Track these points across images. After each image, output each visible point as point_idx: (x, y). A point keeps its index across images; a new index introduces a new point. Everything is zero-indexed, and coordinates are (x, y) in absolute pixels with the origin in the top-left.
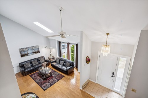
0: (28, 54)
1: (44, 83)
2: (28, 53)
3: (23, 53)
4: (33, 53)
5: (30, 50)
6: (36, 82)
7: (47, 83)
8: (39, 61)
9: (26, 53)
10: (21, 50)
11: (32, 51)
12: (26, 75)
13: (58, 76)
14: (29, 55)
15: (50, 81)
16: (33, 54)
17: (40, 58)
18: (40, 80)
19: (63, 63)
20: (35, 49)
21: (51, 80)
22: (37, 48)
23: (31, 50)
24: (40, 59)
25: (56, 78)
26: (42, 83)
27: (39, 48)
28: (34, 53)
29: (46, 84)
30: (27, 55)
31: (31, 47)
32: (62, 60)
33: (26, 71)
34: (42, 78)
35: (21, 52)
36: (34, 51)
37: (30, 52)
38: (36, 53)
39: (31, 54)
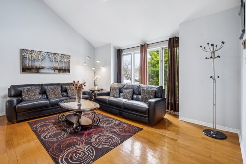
0: (42, 68)
1: (69, 146)
2: (43, 65)
3: (29, 64)
4: (55, 69)
5: (47, 59)
6: (41, 141)
7: (81, 146)
8: (66, 91)
9: (37, 64)
10: (25, 55)
11: (52, 65)
12: (18, 122)
13: (120, 126)
14: (42, 71)
15: (93, 141)
16: (53, 71)
17: (68, 84)
18: (55, 135)
19: (130, 95)
20: (61, 61)
21: (96, 137)
22: (67, 60)
23: (51, 61)
24: (68, 87)
25: (113, 132)
26: (64, 145)
27: (69, 62)
28: (56, 71)
29: (76, 147)
30: (38, 70)
31: (52, 53)
32: (126, 89)
33: (21, 105)
34: (66, 131)
35: (23, 59)
36: (57, 65)
37: (47, 64)
38: (61, 72)
39: (48, 71)
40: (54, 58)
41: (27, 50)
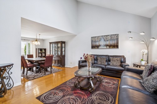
0: (100, 46)
2: (100, 44)
3: (94, 44)
4: (107, 45)
5: (103, 40)
9: (97, 44)
10: (93, 39)
11: (104, 43)
14: (100, 47)
16: (105, 47)
20: (111, 40)
22: (115, 38)
23: (105, 40)
28: (108, 47)
30: (98, 47)
31: (105, 36)
35: (92, 42)
36: (108, 43)
37: (102, 43)
38: (111, 47)
39: (103, 48)
40: (107, 38)
41: (93, 37)
